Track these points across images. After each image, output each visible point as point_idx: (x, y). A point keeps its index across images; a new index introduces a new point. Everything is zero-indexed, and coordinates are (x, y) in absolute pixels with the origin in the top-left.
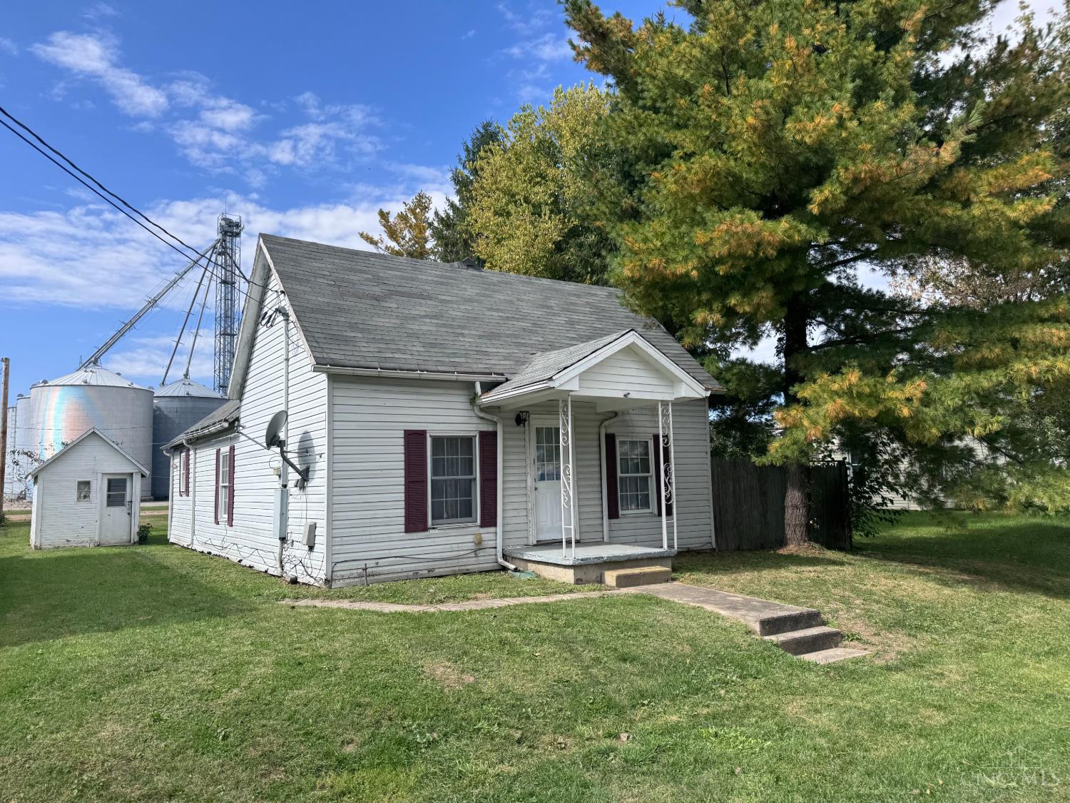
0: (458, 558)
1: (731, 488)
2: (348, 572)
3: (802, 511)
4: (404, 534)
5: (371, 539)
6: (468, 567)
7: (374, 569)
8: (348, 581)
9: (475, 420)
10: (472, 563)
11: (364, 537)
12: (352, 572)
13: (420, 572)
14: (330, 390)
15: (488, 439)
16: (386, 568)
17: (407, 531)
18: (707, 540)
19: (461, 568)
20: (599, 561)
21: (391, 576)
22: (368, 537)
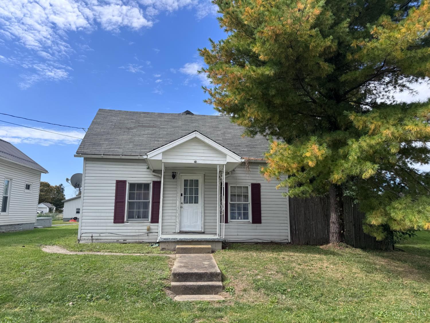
0: (138, 236)
1: (303, 212)
2: (87, 237)
3: (337, 225)
4: (113, 224)
5: (98, 225)
6: (143, 240)
7: (98, 237)
8: (87, 241)
9: (151, 176)
10: (146, 239)
11: (95, 224)
12: (89, 237)
13: (120, 240)
14: (85, 164)
15: (157, 185)
16: (104, 237)
17: (114, 223)
18: (286, 238)
19: (139, 240)
20: (174, 240)
21: (106, 241)
22: (97, 224)
